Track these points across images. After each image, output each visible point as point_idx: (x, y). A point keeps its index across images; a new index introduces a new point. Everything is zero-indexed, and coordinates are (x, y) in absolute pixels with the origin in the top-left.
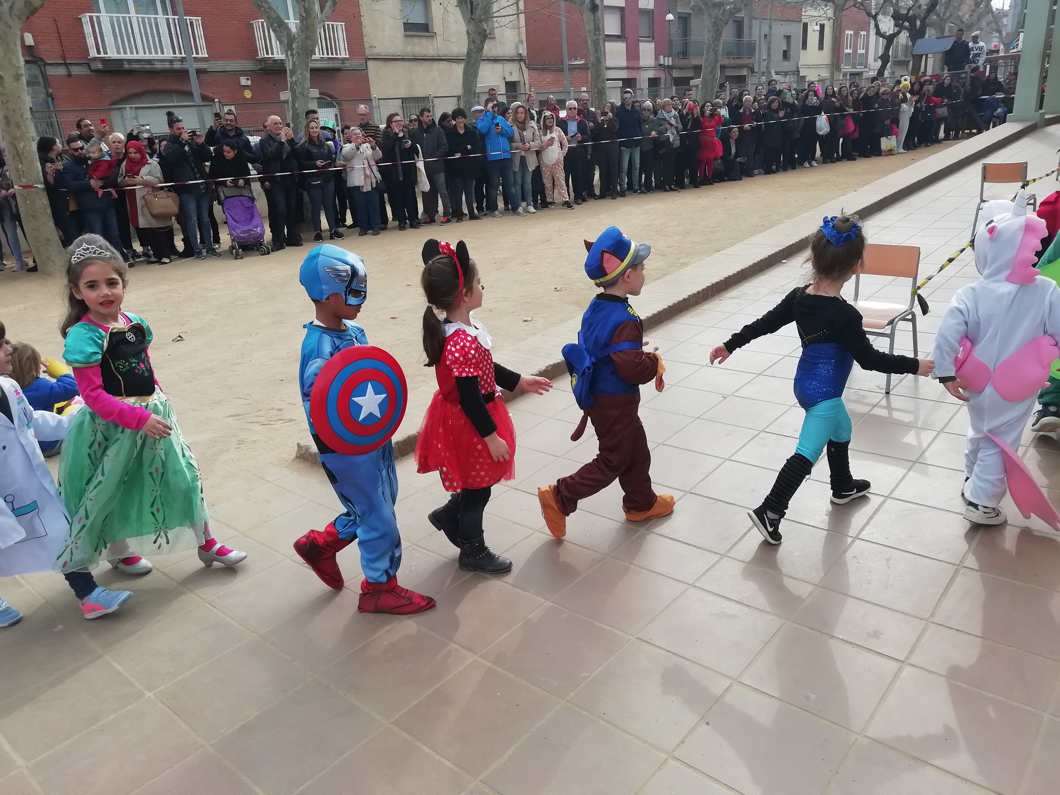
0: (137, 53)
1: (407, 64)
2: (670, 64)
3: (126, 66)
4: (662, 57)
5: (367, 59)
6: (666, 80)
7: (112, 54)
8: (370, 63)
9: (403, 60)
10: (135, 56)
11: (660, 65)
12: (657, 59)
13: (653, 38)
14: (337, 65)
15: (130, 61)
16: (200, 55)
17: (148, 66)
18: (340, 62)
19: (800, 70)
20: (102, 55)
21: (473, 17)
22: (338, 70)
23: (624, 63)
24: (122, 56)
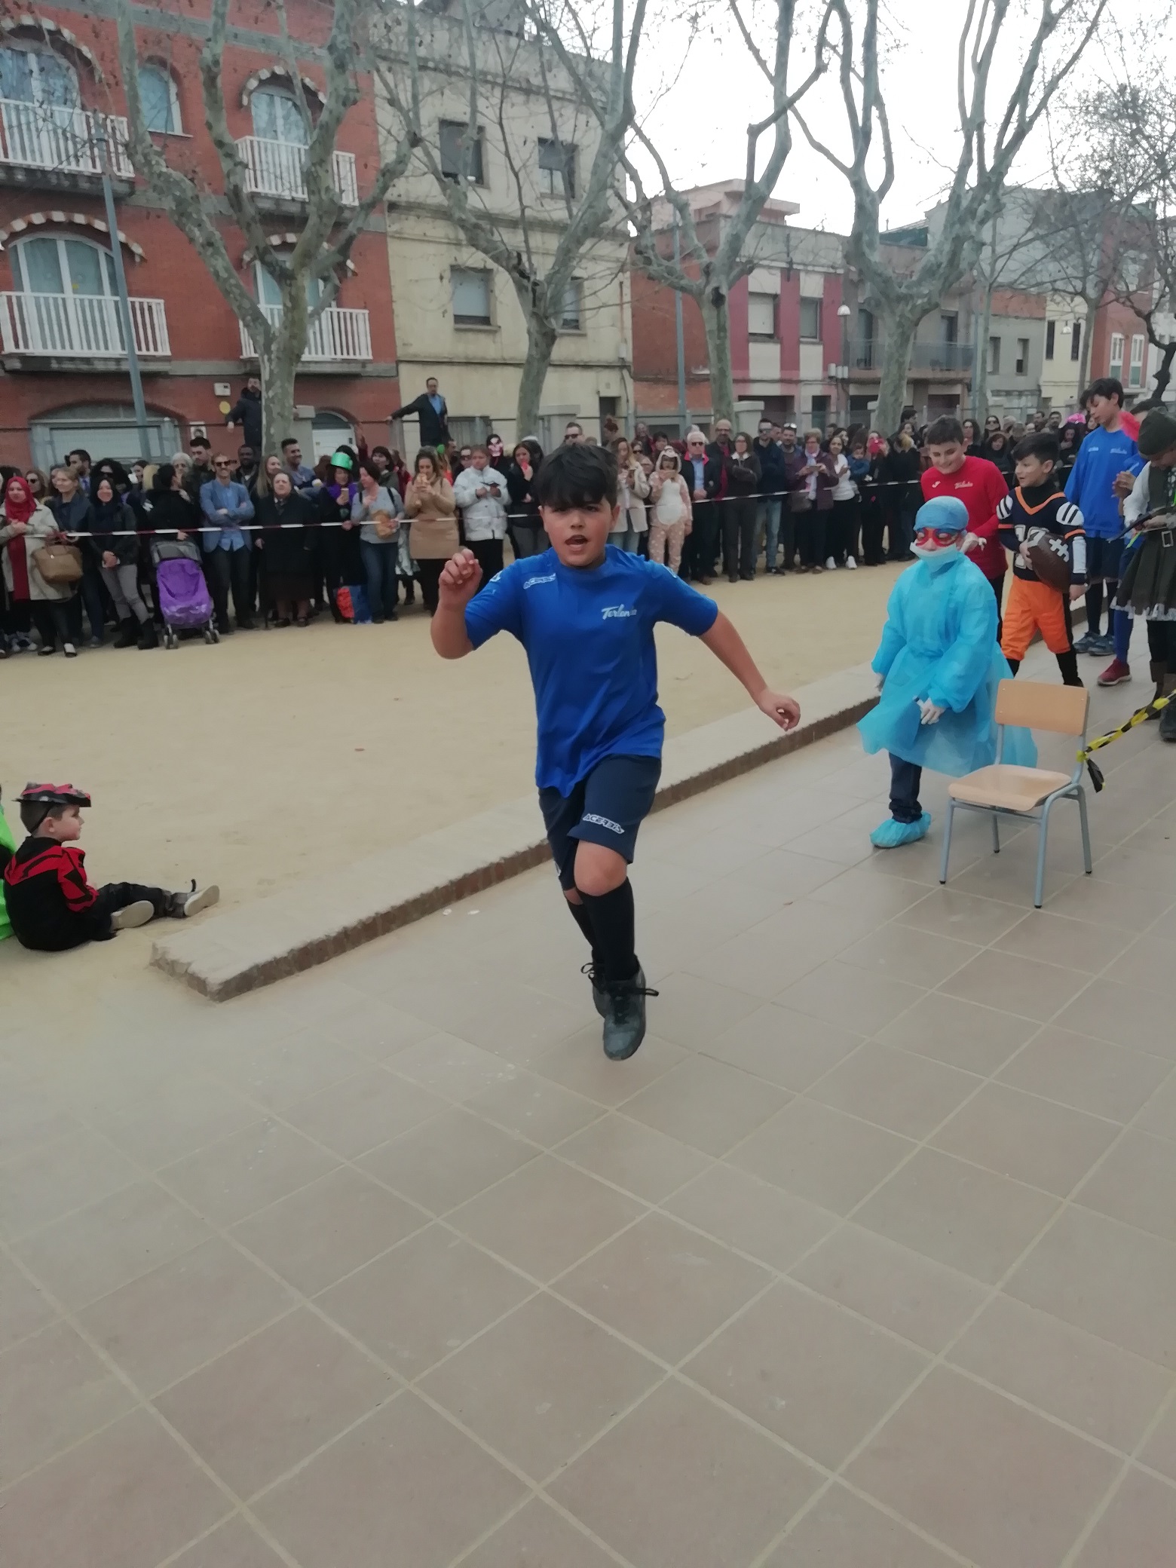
0: (72, 347)
1: (456, 369)
2: (846, 376)
3: (55, 365)
4: (833, 366)
5: (398, 362)
6: (838, 399)
7: (36, 349)
8: (403, 368)
9: (451, 363)
10: (68, 353)
11: (831, 378)
12: (826, 368)
13: (821, 339)
14: (354, 369)
15: (59, 359)
16: (160, 353)
17: (84, 367)
18: (360, 365)
19: (1043, 389)
20: (22, 350)
21: (536, 310)
22: (356, 376)
23: (777, 375)
24: (50, 352)
